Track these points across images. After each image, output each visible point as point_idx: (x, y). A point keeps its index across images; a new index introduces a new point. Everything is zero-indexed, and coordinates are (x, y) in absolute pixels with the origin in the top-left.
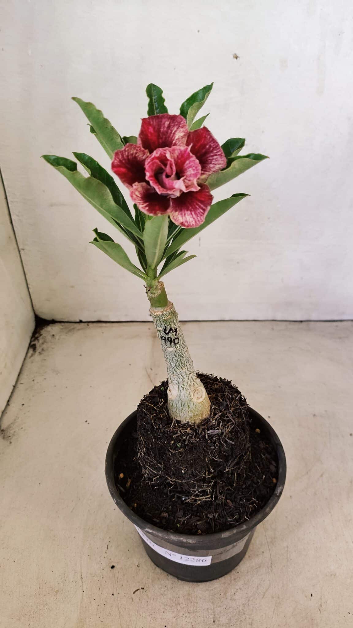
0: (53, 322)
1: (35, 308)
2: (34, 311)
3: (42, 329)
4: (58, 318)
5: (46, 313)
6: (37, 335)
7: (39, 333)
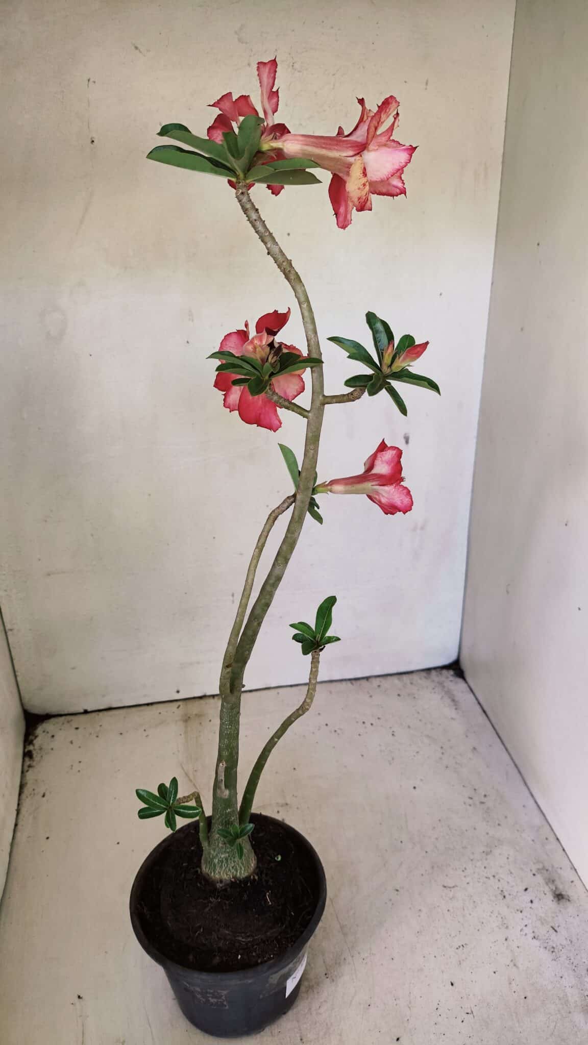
0: (47, 717)
1: (25, 701)
2: (22, 705)
3: (35, 728)
4: (54, 710)
5: (38, 705)
6: (31, 737)
7: (33, 734)
